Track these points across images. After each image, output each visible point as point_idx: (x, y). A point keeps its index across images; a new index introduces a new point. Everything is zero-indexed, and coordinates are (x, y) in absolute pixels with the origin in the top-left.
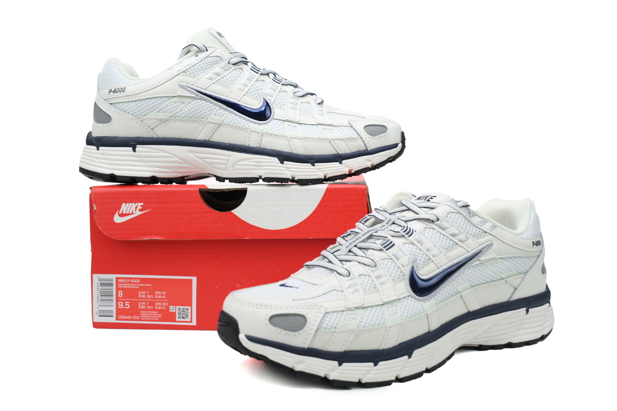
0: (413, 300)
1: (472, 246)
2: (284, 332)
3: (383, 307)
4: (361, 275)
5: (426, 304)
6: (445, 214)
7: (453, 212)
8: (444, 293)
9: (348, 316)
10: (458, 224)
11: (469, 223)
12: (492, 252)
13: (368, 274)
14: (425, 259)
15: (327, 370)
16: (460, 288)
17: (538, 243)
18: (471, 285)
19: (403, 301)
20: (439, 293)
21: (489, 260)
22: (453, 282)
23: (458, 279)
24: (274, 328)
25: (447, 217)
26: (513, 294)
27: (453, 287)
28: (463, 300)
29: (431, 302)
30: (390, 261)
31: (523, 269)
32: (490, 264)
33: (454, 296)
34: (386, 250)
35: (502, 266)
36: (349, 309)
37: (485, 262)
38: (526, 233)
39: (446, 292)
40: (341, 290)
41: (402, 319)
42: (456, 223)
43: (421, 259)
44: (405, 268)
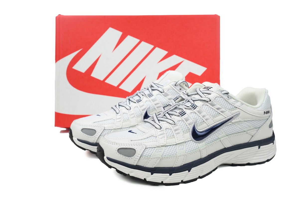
0: (193, 142)
1: (228, 115)
2: (124, 157)
3: (176, 146)
4: (167, 129)
5: (200, 145)
6: (214, 98)
7: (219, 97)
8: (211, 139)
9: (157, 150)
10: (221, 103)
11: (227, 103)
12: (239, 118)
13: (170, 128)
14: (202, 121)
15: (145, 176)
16: (220, 136)
17: (268, 112)
18: (226, 135)
19: (188, 143)
20: (208, 139)
21: (237, 122)
22: (216, 133)
23: (219, 131)
24: (120, 155)
25: (215, 99)
26: (251, 139)
27: (216, 136)
28: (221, 142)
29: (203, 143)
30: (183, 122)
31: (257, 126)
32: (238, 124)
33: (216, 140)
34: (181, 116)
35: (245, 125)
36: (158, 147)
37: (235, 123)
38: (261, 107)
39: (212, 139)
40: (156, 136)
41: (186, 152)
42: (220, 102)
43: (199, 121)
44: (190, 126)
